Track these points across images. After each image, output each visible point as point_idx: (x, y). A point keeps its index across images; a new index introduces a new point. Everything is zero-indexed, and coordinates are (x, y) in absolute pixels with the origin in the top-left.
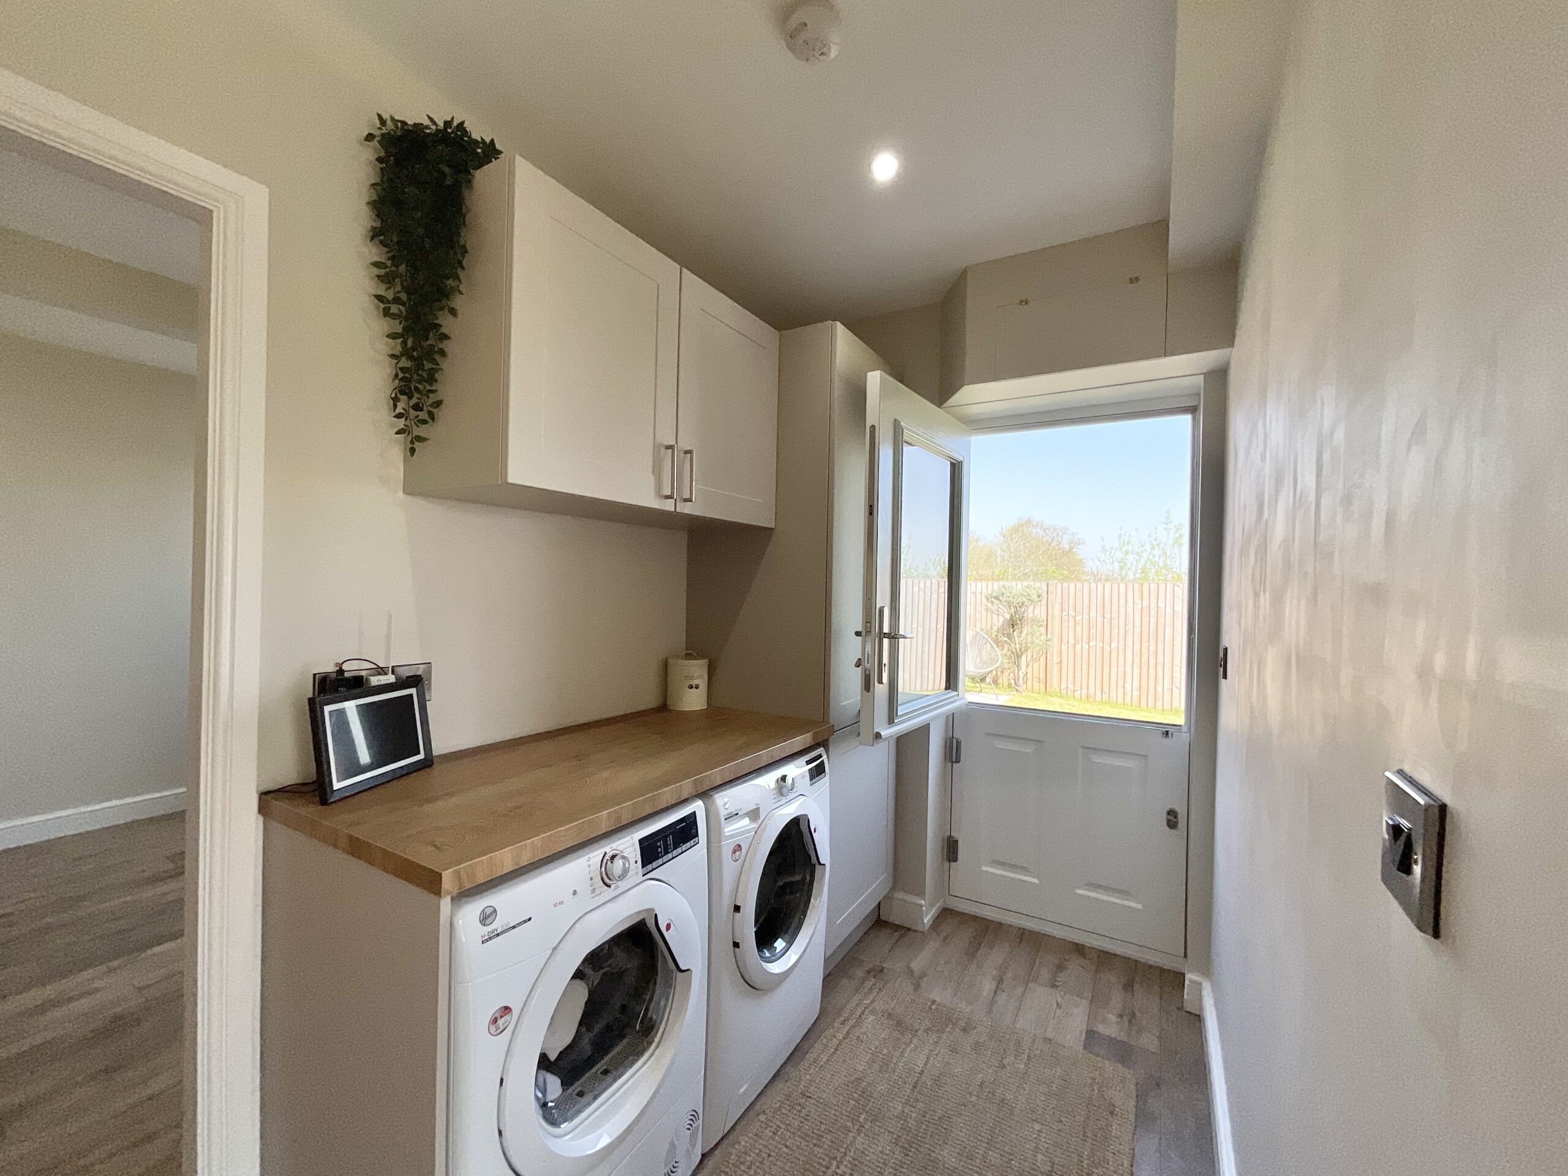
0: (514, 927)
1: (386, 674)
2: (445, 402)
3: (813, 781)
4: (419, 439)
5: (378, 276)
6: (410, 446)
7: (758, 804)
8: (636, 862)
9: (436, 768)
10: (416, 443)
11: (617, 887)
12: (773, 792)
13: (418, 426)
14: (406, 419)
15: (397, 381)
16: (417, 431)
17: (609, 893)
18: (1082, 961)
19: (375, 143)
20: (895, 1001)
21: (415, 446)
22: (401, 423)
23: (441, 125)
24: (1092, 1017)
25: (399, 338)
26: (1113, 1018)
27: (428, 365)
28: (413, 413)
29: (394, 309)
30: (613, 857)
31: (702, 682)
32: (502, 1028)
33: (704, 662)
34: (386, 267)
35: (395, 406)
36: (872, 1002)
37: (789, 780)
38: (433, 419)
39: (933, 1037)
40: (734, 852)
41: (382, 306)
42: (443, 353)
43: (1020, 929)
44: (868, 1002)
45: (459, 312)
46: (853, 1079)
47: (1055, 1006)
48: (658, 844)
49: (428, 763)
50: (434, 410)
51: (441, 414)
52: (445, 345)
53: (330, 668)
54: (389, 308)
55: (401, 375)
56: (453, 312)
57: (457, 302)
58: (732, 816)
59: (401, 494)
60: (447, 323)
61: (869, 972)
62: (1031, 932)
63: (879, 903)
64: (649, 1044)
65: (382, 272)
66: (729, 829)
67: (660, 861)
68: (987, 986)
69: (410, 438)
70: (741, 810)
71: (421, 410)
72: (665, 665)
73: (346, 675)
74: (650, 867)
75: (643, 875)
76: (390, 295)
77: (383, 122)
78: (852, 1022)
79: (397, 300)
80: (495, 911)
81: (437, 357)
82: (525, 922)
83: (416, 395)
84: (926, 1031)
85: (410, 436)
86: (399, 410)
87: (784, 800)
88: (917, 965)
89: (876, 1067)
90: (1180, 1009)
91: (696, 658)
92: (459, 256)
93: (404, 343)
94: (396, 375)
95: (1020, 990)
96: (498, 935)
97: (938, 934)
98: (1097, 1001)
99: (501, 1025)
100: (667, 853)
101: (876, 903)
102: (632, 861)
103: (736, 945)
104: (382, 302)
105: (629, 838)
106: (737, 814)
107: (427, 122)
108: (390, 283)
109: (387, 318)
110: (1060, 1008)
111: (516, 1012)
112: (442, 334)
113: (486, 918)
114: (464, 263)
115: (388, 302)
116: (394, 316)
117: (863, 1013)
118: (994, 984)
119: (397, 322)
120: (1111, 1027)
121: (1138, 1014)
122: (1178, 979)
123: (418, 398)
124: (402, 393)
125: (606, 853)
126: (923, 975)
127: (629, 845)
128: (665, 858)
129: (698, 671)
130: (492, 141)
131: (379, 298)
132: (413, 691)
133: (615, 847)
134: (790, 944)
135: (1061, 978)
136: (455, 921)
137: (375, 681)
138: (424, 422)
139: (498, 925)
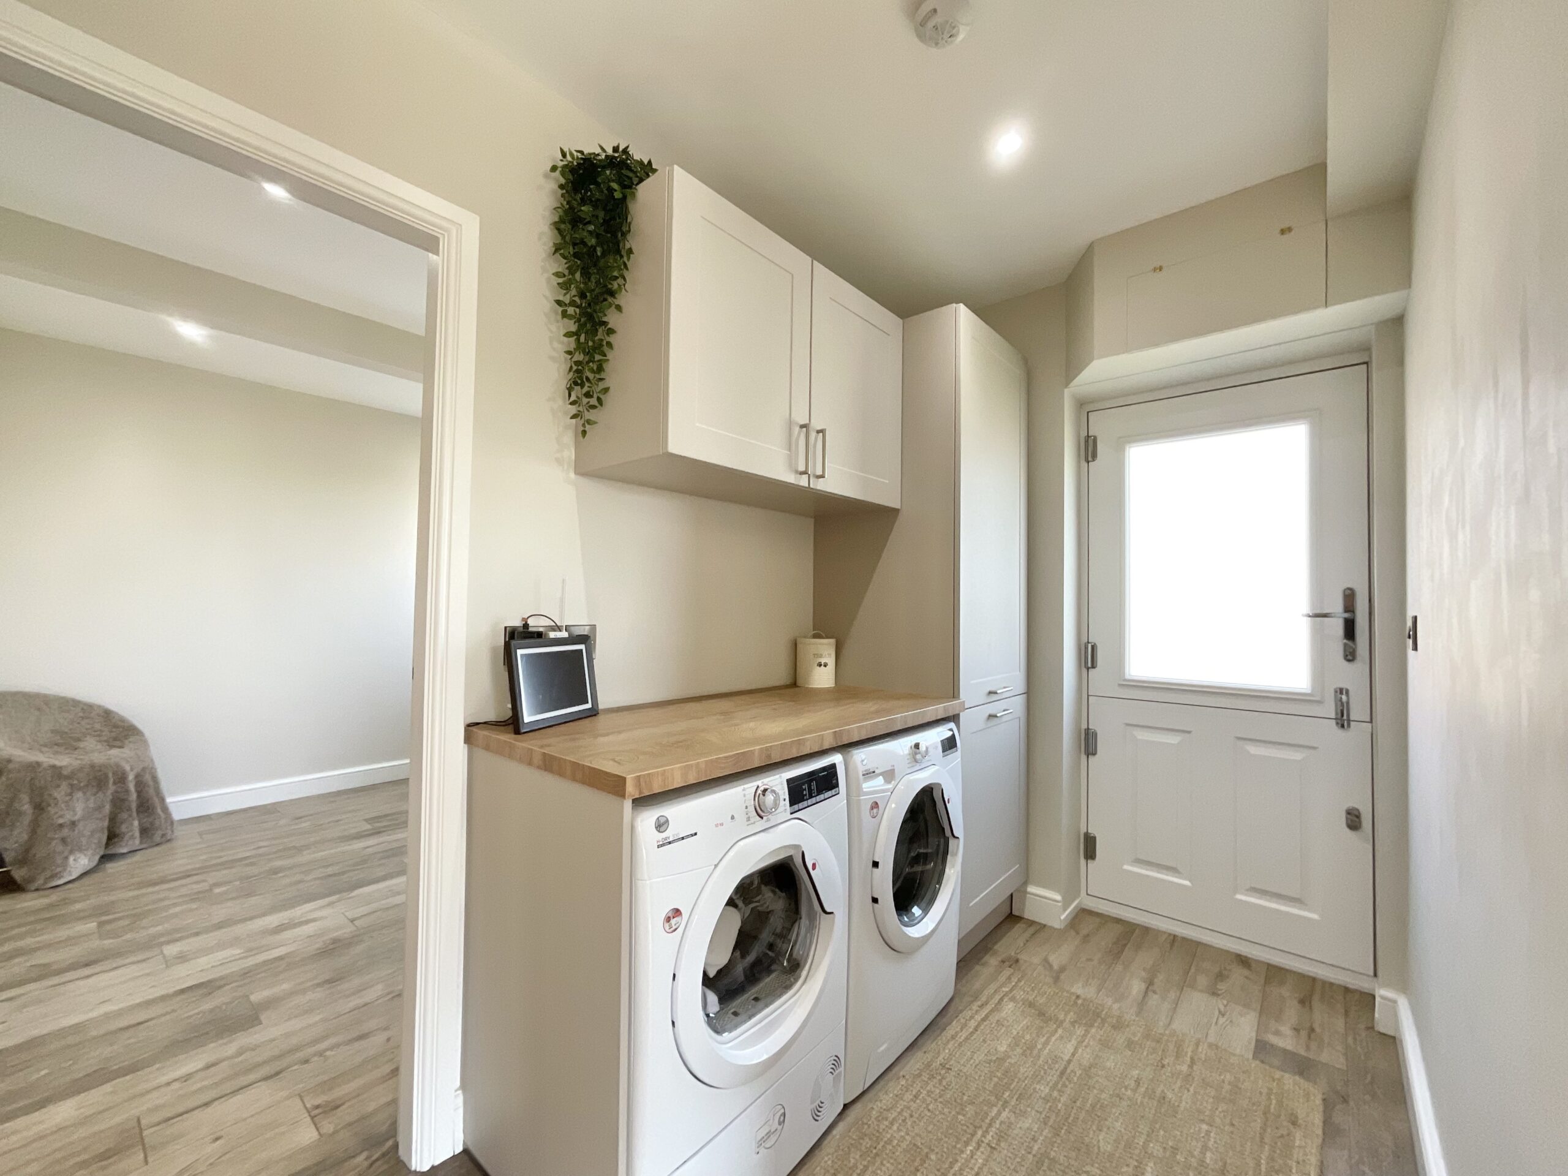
0: (683, 838)
1: (560, 631)
2: (611, 390)
3: (946, 753)
4: (589, 422)
5: (558, 284)
6: (582, 429)
7: (894, 766)
8: (785, 800)
9: (601, 718)
10: (587, 426)
11: (768, 820)
12: (909, 757)
13: (588, 411)
14: (579, 406)
15: (572, 373)
16: (588, 415)
17: (761, 824)
18: (1246, 972)
19: (557, 173)
20: (1036, 992)
21: (586, 429)
22: (573, 410)
23: (610, 151)
24: (1261, 1027)
25: (572, 337)
26: (1286, 1029)
27: (597, 357)
28: (585, 400)
29: (571, 310)
30: (765, 790)
31: (831, 661)
32: (674, 928)
33: (832, 641)
34: (564, 276)
35: (570, 395)
36: (1011, 990)
37: (922, 748)
38: (601, 404)
39: (1080, 1031)
40: (872, 808)
41: (560, 309)
42: (609, 345)
43: (1170, 934)
44: (1007, 989)
45: (624, 311)
46: (994, 1058)
47: (1217, 1013)
48: (804, 787)
49: (593, 713)
50: (601, 396)
51: (607, 399)
52: (612, 339)
53: (517, 623)
54: (567, 311)
55: (575, 368)
56: (619, 308)
57: (622, 299)
58: (869, 774)
59: (572, 475)
60: (612, 318)
61: (1003, 962)
62: (1185, 940)
63: (1012, 895)
64: (796, 980)
65: (561, 280)
66: (868, 786)
67: (805, 804)
68: (1137, 987)
69: (582, 421)
70: (877, 768)
71: (592, 397)
72: (795, 645)
73: (531, 629)
74: (796, 807)
75: (791, 814)
76: (567, 299)
77: (564, 155)
78: (989, 1008)
79: (572, 303)
80: (667, 821)
81: (605, 348)
82: (692, 835)
83: (587, 384)
84: (1073, 1023)
85: (583, 419)
86: (573, 398)
87: (918, 768)
88: (1056, 960)
89: (1019, 1050)
90: (1371, 1028)
91: (823, 638)
92: (625, 259)
93: (578, 340)
94: (571, 368)
95: (1172, 995)
96: (670, 843)
97: (1078, 933)
98: (1267, 1012)
99: (673, 925)
100: (811, 797)
101: (1010, 893)
102: (782, 798)
103: (875, 900)
104: (561, 306)
105: (777, 776)
106: (874, 772)
107: (598, 151)
108: (567, 289)
109: (565, 319)
110: (1223, 1015)
111: (685, 915)
112: (610, 329)
113: (661, 825)
114: (629, 264)
115: (566, 305)
116: (570, 317)
117: (1001, 999)
118: (1143, 986)
119: (573, 321)
120: (1285, 1039)
121: (1318, 1030)
122: (1368, 1000)
123: (589, 387)
124: (575, 383)
125: (758, 787)
126: (1062, 969)
127: (778, 782)
128: (810, 802)
129: (826, 650)
130: (650, 162)
131: (559, 303)
132: (582, 647)
133: (765, 783)
134: (926, 911)
135: (1222, 987)
136: (635, 824)
137: (552, 635)
138: (593, 407)
139: (670, 833)
